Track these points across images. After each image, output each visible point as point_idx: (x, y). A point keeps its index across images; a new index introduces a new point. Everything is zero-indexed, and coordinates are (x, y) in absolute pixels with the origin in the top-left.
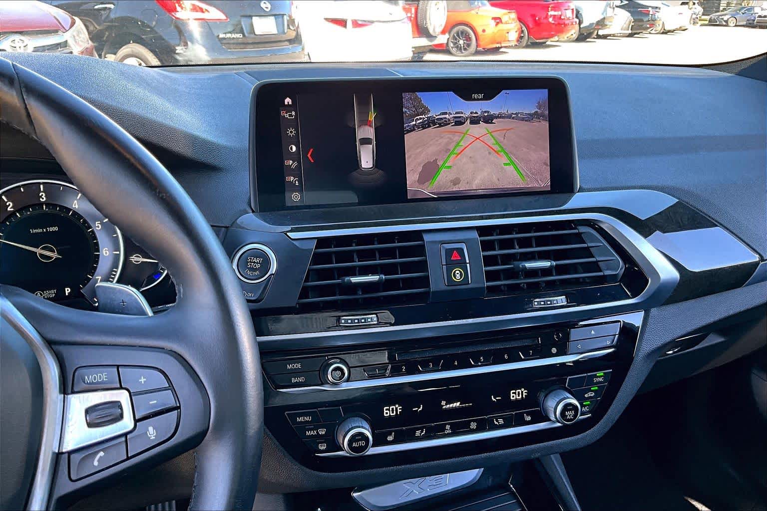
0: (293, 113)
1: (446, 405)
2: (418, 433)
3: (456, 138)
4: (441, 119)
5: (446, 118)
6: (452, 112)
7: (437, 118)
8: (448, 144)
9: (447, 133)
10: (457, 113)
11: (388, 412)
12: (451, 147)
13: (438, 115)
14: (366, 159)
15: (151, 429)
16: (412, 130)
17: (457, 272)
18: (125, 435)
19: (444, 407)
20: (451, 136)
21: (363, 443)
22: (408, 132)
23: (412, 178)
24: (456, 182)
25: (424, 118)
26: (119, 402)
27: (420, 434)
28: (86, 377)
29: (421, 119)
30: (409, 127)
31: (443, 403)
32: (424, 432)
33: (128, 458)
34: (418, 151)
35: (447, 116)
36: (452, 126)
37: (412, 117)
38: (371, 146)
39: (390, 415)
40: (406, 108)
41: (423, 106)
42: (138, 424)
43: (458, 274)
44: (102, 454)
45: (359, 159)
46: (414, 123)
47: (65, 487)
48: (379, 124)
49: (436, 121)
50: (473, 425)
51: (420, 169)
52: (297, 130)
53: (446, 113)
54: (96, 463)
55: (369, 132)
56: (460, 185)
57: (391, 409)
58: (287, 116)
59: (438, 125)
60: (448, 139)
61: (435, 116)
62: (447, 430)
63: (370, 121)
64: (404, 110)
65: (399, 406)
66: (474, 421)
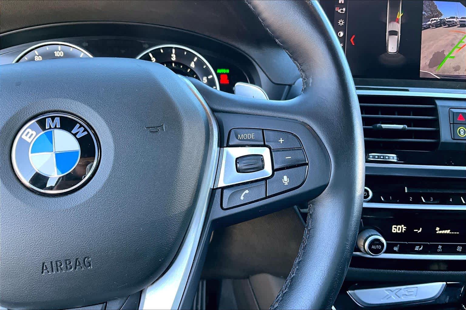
0: (344, 9)
1: (440, 230)
2: (417, 248)
3: (460, 36)
4: (450, 21)
5: (454, 21)
6: (459, 18)
7: (447, 20)
8: (454, 39)
9: (454, 32)
10: (462, 18)
11: (396, 229)
12: (456, 42)
13: (448, 19)
14: (392, 46)
15: (285, 178)
16: (428, 27)
17: (461, 130)
18: (265, 179)
19: (437, 232)
20: (456, 34)
21: (380, 247)
22: (425, 29)
23: (424, 62)
24: (457, 68)
25: (438, 20)
26: (262, 155)
27: (419, 249)
28: (239, 135)
29: (435, 20)
30: (426, 25)
31: (438, 229)
32: (422, 248)
33: (266, 198)
34: (432, 43)
35: (455, 20)
36: (458, 27)
37: (429, 18)
38: (397, 37)
39: (397, 232)
40: (425, 11)
41: (438, 11)
42: (275, 172)
43: (462, 131)
44: (247, 191)
45: (387, 45)
46: (430, 23)
47: (218, 213)
48: (403, 22)
49: (446, 22)
50: (459, 249)
51: (431, 57)
52: (345, 21)
53: (454, 18)
54: (242, 198)
55: (397, 27)
56: (460, 71)
57: (398, 228)
58: (339, 11)
59: (447, 26)
60: (454, 37)
61: (446, 19)
62: (439, 249)
63: (398, 19)
64: (424, 13)
65: (404, 226)
66: (460, 245)
